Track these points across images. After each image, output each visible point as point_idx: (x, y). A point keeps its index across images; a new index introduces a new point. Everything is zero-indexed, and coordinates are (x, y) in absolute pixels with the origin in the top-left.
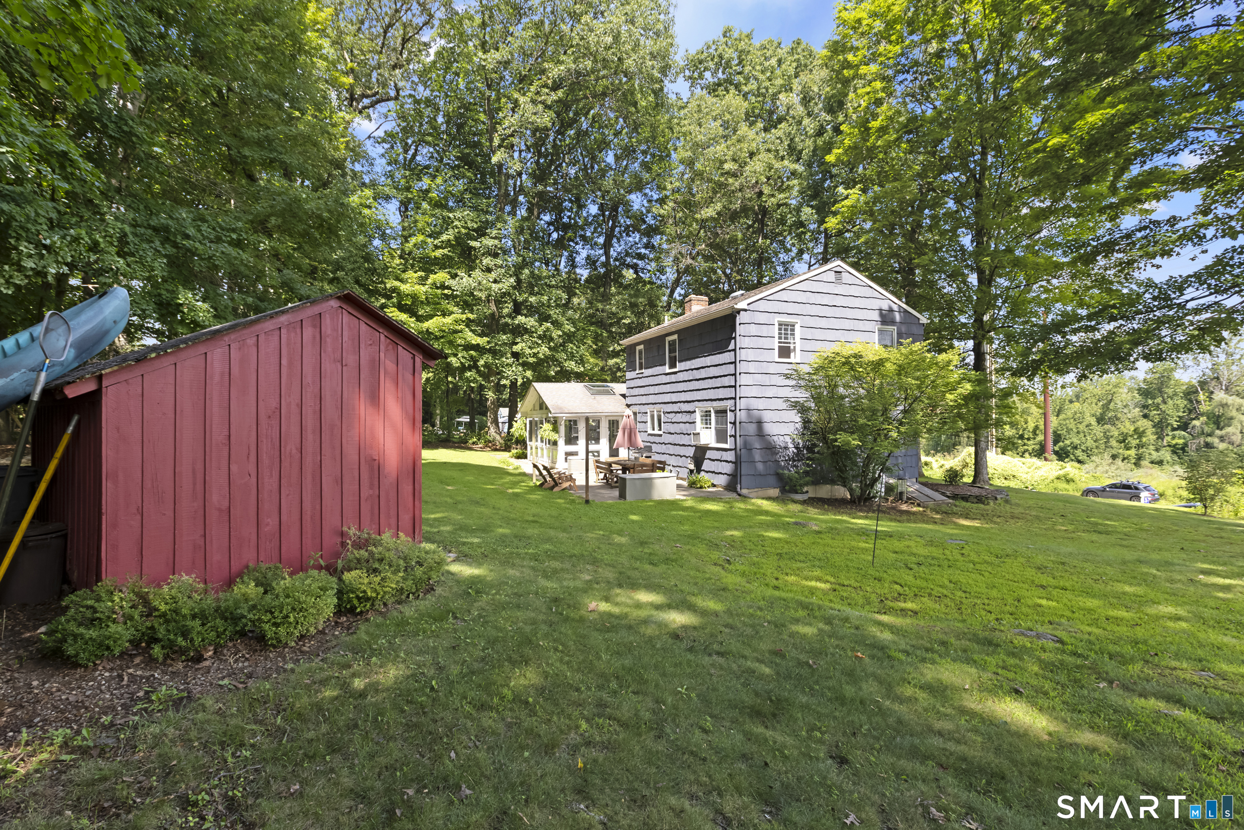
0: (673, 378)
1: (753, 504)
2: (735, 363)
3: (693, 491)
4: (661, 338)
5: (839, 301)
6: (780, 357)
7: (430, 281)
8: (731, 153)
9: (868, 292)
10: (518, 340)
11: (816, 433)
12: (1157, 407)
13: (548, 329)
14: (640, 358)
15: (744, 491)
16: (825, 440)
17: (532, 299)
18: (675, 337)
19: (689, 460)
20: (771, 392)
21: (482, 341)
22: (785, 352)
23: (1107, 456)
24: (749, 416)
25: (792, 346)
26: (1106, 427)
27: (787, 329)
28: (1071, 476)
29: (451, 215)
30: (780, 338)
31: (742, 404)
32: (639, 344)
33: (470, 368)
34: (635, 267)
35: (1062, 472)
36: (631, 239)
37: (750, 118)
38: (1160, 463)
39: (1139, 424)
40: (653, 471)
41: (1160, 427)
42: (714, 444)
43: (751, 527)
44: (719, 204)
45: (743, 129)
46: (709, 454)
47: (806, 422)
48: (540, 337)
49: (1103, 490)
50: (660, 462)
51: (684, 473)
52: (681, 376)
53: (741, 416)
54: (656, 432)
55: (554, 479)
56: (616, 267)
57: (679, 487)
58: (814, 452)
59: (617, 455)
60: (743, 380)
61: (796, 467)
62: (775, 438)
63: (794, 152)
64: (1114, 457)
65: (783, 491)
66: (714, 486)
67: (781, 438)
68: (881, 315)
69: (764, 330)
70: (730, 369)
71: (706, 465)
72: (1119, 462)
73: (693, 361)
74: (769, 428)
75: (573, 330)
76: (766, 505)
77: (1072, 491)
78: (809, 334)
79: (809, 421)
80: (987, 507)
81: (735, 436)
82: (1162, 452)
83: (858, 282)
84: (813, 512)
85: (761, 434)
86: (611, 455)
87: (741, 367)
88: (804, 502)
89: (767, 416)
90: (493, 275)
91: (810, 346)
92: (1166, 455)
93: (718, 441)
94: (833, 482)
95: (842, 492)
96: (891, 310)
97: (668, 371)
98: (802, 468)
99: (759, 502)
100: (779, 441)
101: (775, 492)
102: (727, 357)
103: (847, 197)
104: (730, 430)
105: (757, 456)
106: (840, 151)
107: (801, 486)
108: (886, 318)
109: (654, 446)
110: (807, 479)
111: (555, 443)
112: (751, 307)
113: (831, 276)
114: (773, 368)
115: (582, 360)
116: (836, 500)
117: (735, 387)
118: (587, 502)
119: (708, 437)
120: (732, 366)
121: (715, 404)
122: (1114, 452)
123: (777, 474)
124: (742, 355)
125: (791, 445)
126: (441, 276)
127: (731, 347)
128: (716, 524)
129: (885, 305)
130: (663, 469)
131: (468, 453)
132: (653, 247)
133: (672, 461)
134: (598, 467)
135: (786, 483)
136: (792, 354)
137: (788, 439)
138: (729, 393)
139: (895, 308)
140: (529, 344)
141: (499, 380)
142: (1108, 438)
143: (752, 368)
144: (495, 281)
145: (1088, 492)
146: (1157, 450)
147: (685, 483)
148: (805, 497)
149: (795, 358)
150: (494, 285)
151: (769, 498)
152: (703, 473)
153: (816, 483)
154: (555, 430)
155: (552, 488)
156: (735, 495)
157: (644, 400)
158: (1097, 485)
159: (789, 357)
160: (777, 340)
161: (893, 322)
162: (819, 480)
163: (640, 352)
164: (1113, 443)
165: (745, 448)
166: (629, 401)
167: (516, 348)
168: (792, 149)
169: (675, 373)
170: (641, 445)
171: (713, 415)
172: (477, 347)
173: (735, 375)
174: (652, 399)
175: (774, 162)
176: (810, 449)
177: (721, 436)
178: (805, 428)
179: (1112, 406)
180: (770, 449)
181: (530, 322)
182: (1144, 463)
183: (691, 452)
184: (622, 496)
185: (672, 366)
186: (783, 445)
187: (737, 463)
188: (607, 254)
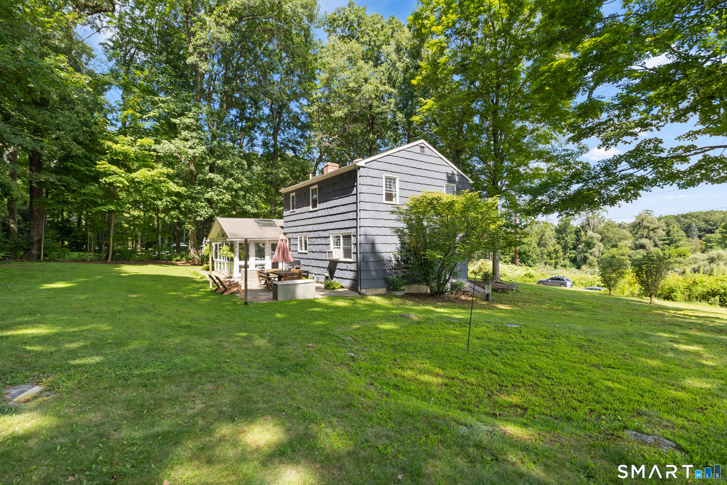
0: (315, 214)
1: (370, 300)
2: (356, 203)
3: (327, 292)
4: (307, 187)
5: (423, 166)
6: (386, 200)
7: (138, 144)
8: (353, 77)
9: (440, 161)
10: (209, 190)
11: (409, 251)
12: (563, 239)
13: (230, 183)
14: (293, 202)
15: (363, 291)
16: (416, 254)
17: (219, 162)
18: (316, 186)
19: (325, 270)
20: (380, 223)
21: (182, 190)
22: (389, 197)
23: (543, 264)
24: (366, 239)
25: (394, 193)
26: (542, 248)
27: (390, 181)
28: (532, 274)
29: (156, 98)
30: (386, 187)
31: (361, 231)
32: (292, 192)
33: (173, 209)
34: (294, 150)
35: (527, 272)
36: (291, 131)
37: (366, 58)
38: (565, 266)
39: (556, 247)
40: (299, 278)
41: (565, 248)
42: (342, 259)
43: (369, 320)
44: (346, 109)
45: (361, 63)
46: (339, 266)
47: (403, 243)
48: (224, 188)
49: (547, 281)
50: (305, 272)
51: (322, 279)
52: (320, 213)
53: (361, 239)
54: (304, 251)
55: (224, 286)
56: (282, 148)
57: (317, 289)
58: (407, 263)
59: (278, 267)
60: (362, 214)
61: (397, 273)
62: (384, 254)
63: (391, 81)
64: (546, 264)
65: (389, 289)
66: (342, 287)
67: (387, 254)
68: (448, 177)
69: (376, 182)
70: (353, 207)
71: (337, 273)
72: (548, 266)
73: (328, 202)
74: (380, 248)
75: (249, 184)
76: (379, 301)
77: (532, 282)
78: (405, 186)
79: (405, 243)
80: (508, 295)
81: (356, 253)
82: (566, 261)
83: (434, 154)
84: (409, 304)
85: (374, 251)
86: (273, 267)
87: (361, 206)
88: (402, 297)
89: (378, 240)
90: (190, 143)
91: (405, 193)
92: (567, 262)
93: (345, 257)
94: (419, 282)
95: (426, 289)
96: (453, 174)
97: (311, 209)
98: (401, 274)
99: (374, 298)
100: (386, 256)
101: (383, 291)
102: (351, 199)
103: (426, 104)
104: (353, 250)
105: (372, 266)
106: (420, 78)
107: (400, 286)
108: (450, 179)
109: (302, 261)
110: (404, 281)
111: (232, 259)
112: (367, 165)
113: (418, 149)
114: (381, 207)
115: (256, 204)
116: (422, 294)
117: (356, 219)
118: (246, 303)
119: (338, 254)
120: (355, 205)
121: (343, 231)
122: (545, 261)
123: (385, 278)
124: (361, 197)
125: (393, 259)
126: (148, 141)
127: (354, 192)
128: (343, 319)
129: (450, 171)
130: (307, 277)
131: (171, 267)
132: (306, 137)
133: (314, 270)
134: (260, 276)
135: (391, 284)
136: (394, 199)
137: (391, 255)
138: (353, 224)
139: (455, 173)
140: (216, 193)
141: (195, 217)
142: (542, 254)
143: (368, 206)
144: (190, 148)
145: (540, 282)
146: (563, 260)
147: (322, 286)
148: (402, 293)
149: (397, 201)
150: (190, 151)
151: (379, 295)
152: (335, 279)
153: (409, 283)
154: (232, 250)
155: (222, 293)
156: (356, 294)
157: (295, 229)
158: (543, 279)
159: (392, 200)
160: (384, 189)
161: (454, 181)
162: (412, 281)
163: (293, 197)
164: (545, 256)
165: (363, 261)
166: (285, 230)
167: (208, 196)
168: (390, 79)
169: (316, 211)
170: (292, 260)
171: (341, 239)
172: (177, 194)
173: (356, 211)
174: (300, 229)
175: (379, 86)
176: (405, 262)
177: (347, 253)
178: (402, 247)
179: (544, 238)
180: (380, 261)
181: (216, 177)
182: (558, 266)
183: (326, 264)
184: (275, 297)
185: (314, 206)
186: (388, 259)
187: (358, 272)
188: (275, 139)
